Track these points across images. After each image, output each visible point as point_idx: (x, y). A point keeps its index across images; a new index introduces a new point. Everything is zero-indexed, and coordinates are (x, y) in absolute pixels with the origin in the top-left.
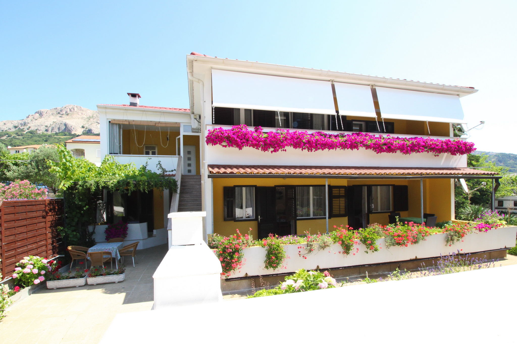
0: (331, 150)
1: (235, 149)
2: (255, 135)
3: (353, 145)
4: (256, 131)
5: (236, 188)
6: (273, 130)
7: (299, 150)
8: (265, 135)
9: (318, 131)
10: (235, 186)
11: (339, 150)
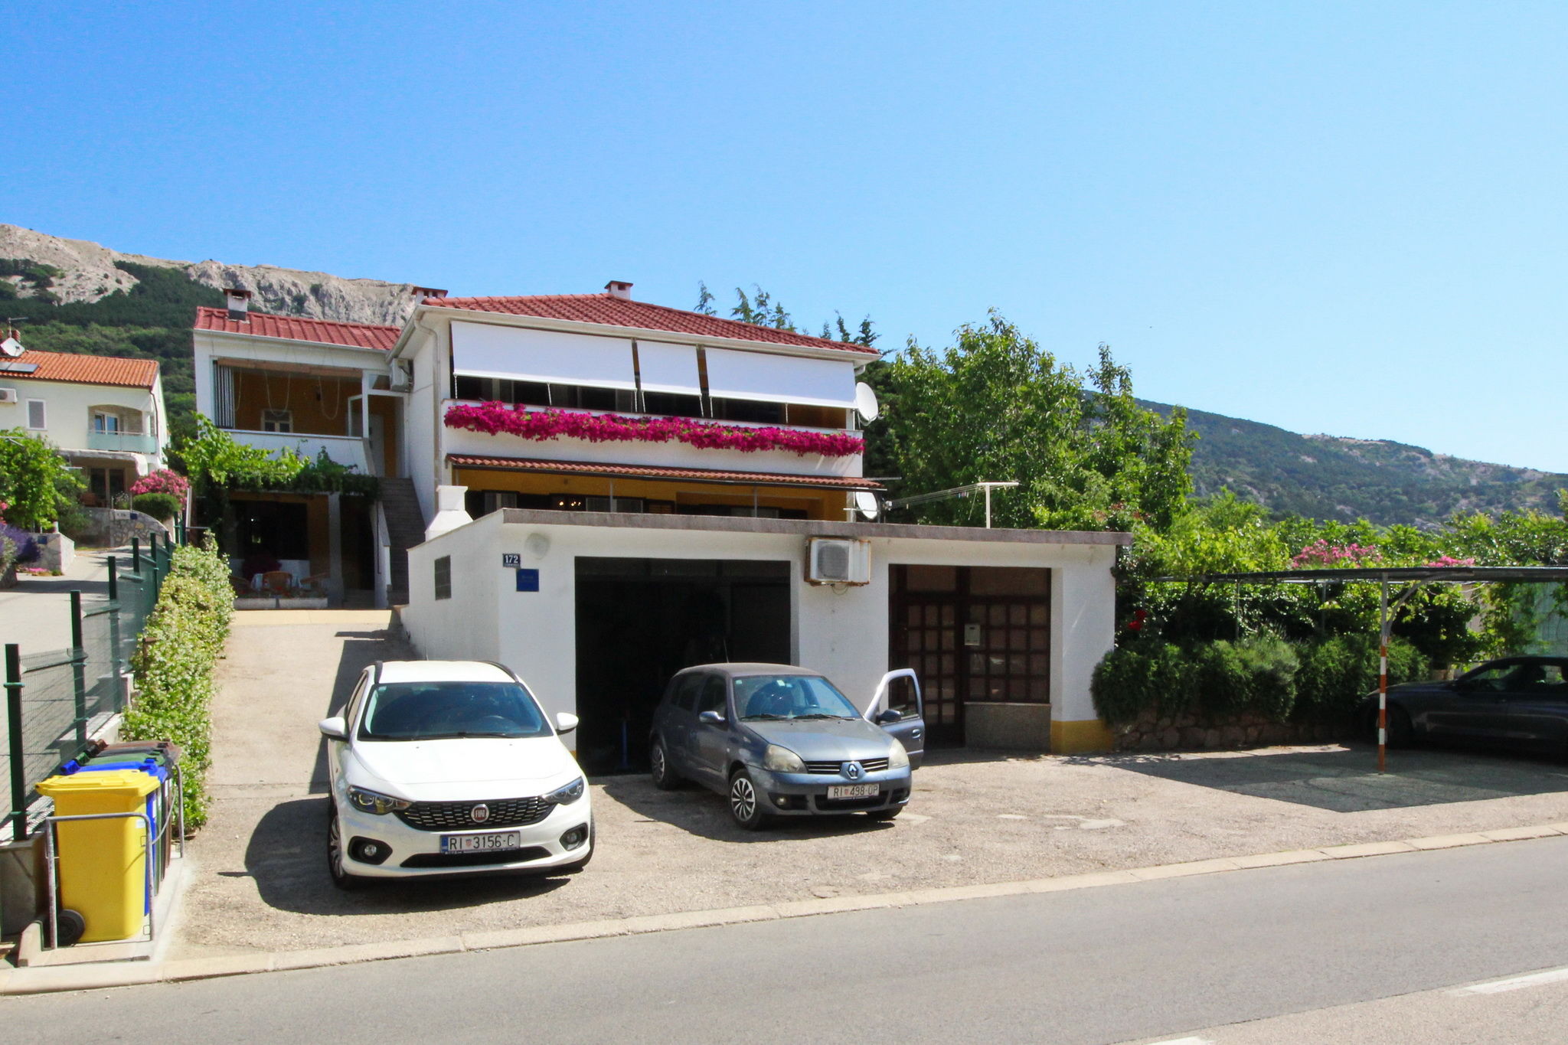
0: (624, 441)
1: (485, 435)
2: (514, 416)
3: (658, 435)
4: (516, 410)
5: (486, 495)
6: (540, 409)
7: (576, 439)
8: (528, 417)
9: (607, 413)
10: (484, 492)
11: (636, 441)
